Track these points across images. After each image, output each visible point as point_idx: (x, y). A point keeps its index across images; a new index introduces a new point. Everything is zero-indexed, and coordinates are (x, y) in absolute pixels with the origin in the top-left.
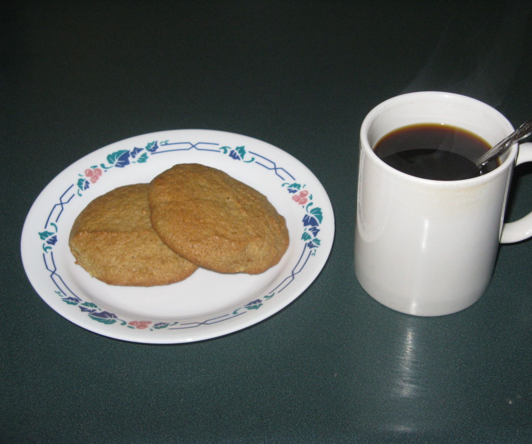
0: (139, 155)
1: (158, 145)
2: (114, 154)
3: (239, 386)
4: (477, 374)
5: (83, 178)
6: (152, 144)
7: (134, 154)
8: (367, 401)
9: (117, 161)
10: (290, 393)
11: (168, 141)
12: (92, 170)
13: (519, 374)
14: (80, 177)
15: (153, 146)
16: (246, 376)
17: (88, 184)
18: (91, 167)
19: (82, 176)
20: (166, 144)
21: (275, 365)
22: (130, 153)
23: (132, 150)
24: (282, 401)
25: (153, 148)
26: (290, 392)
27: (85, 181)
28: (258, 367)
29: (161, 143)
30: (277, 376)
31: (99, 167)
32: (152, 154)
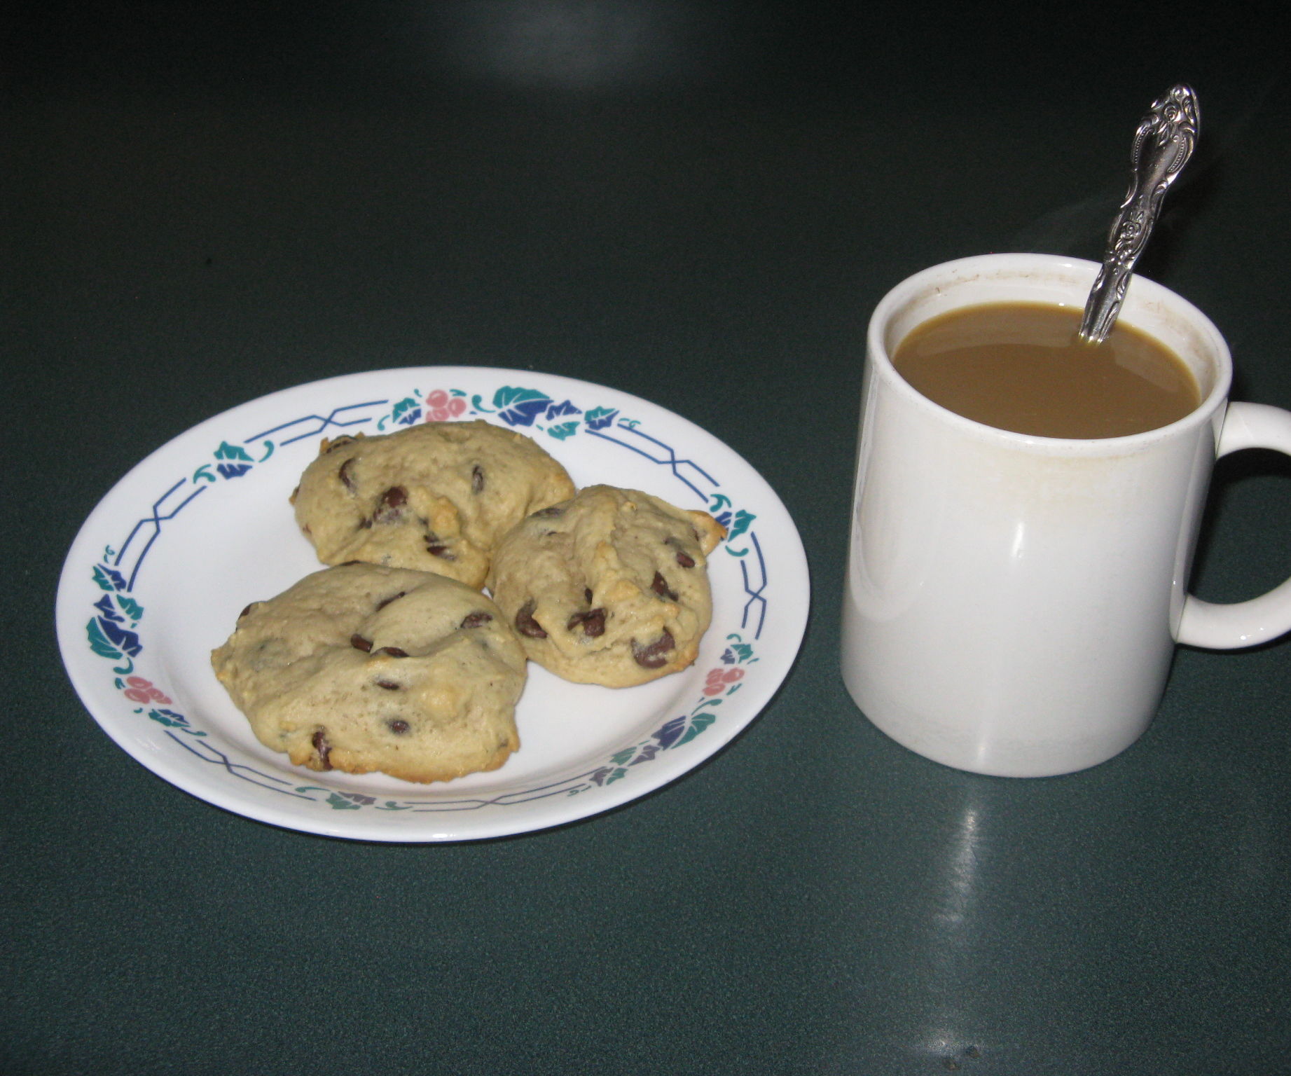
0: (560, 420)
1: (615, 421)
2: (519, 390)
3: (279, 1014)
4: (877, 996)
5: (417, 400)
6: (603, 412)
7: (553, 412)
8: (595, 1055)
9: (512, 406)
10: (405, 1031)
11: (639, 423)
12: (451, 397)
13: (983, 999)
14: (412, 396)
15: (604, 417)
16: (299, 989)
17: (412, 416)
18: (452, 391)
19: (420, 396)
20: (630, 429)
21: (376, 963)
22: (549, 406)
23: (558, 402)
24: (384, 1052)
25: (598, 421)
26: (405, 1028)
27: (415, 408)
28: (334, 966)
29: (622, 419)
30: (379, 991)
31: (468, 400)
32: (587, 431)
